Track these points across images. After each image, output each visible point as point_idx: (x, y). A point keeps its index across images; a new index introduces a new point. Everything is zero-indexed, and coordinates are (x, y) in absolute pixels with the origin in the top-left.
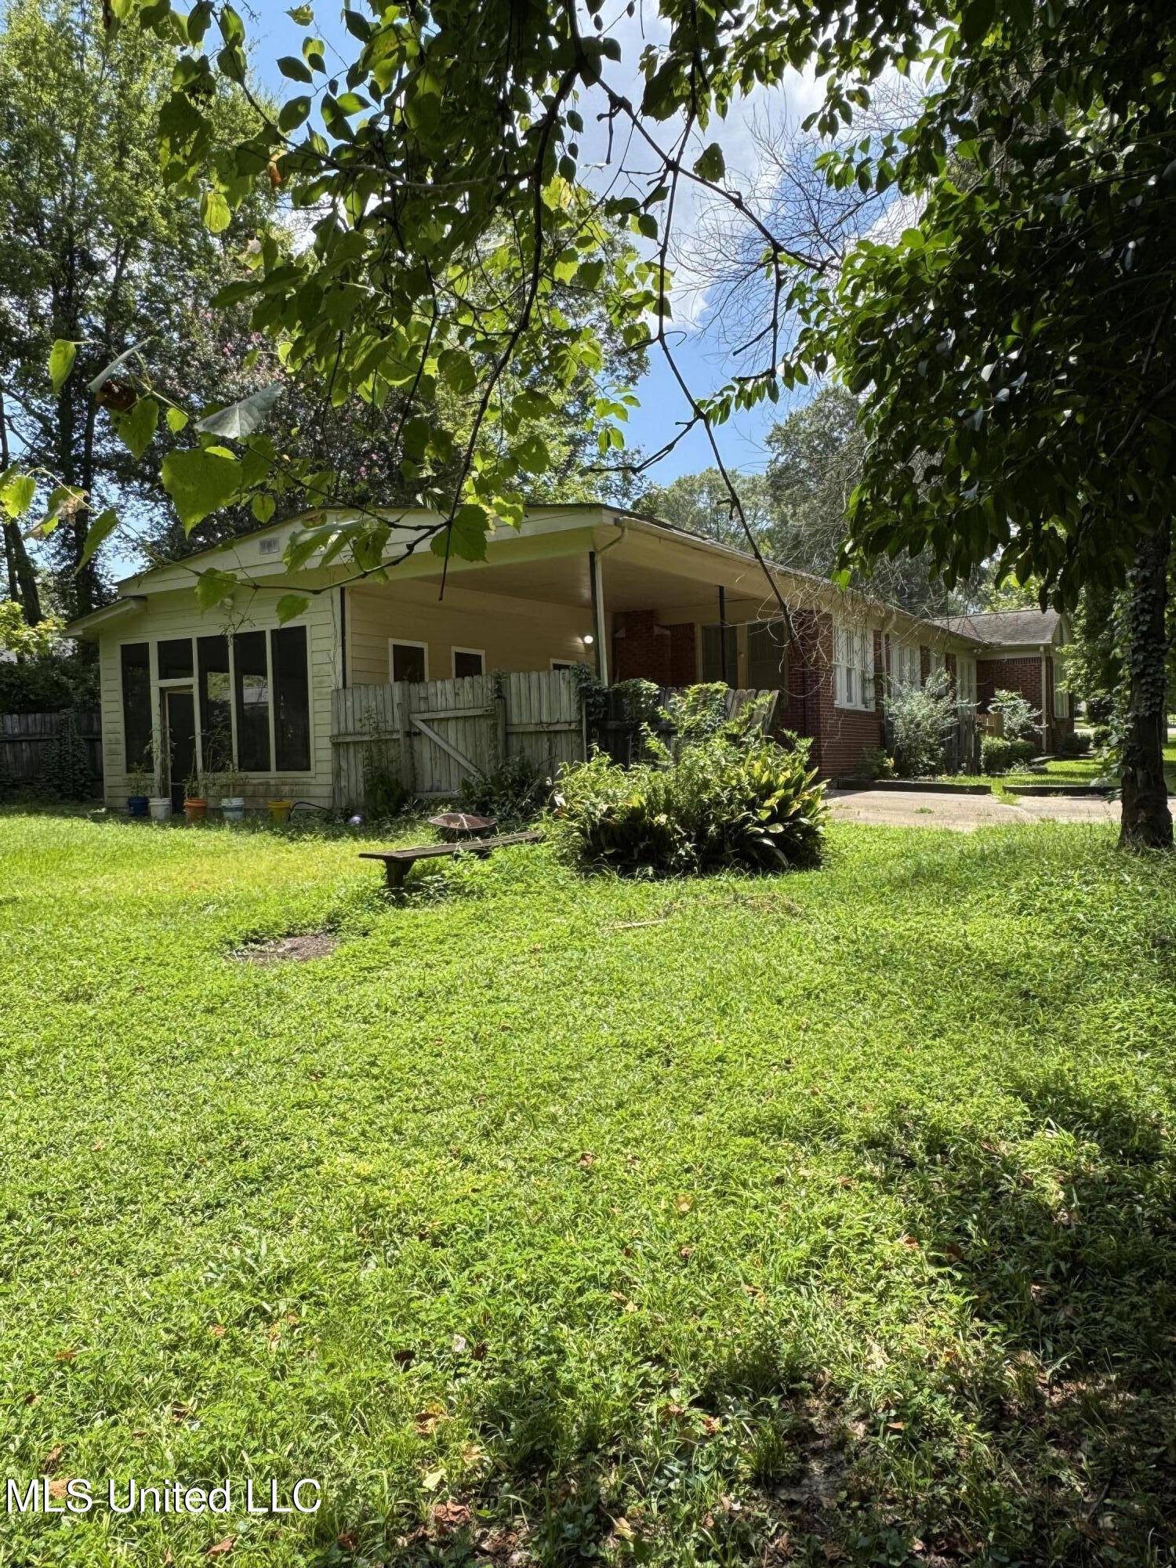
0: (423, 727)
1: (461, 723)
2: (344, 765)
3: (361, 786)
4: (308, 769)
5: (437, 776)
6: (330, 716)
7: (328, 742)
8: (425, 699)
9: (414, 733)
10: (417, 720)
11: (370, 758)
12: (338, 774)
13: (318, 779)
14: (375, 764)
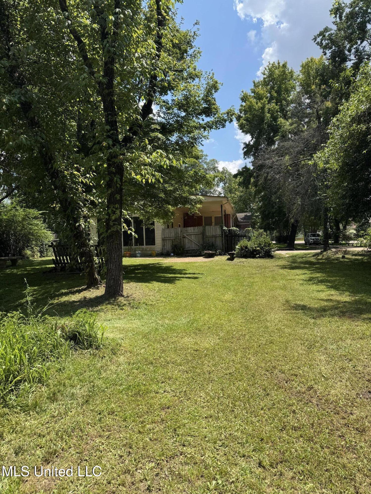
0: (186, 236)
1: (195, 235)
2: (165, 244)
3: (170, 248)
4: (155, 245)
5: (189, 245)
6: (161, 234)
7: (161, 239)
8: (187, 231)
9: (184, 237)
10: (185, 235)
11: (173, 242)
12: (164, 246)
13: (158, 247)
14: (174, 243)
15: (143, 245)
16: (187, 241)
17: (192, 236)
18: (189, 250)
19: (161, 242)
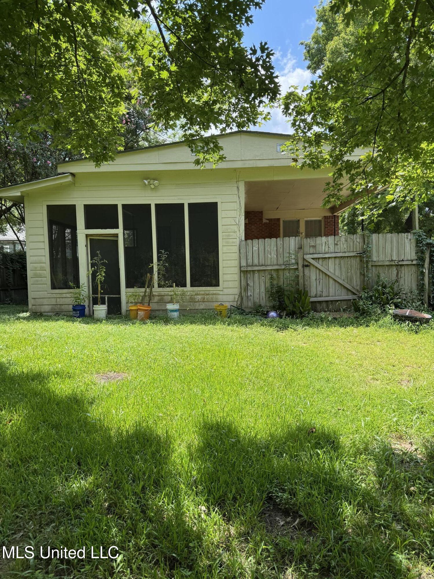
0: (313, 262)
1: (337, 261)
2: (251, 283)
4: (217, 285)
5: (320, 288)
6: (236, 256)
7: (237, 270)
8: (314, 247)
9: (307, 265)
10: (308, 257)
11: (272, 278)
12: (244, 288)
13: (226, 291)
14: (275, 282)
15: (185, 285)
16: (312, 275)
17: (331, 262)
18: (320, 302)
19: (236, 277)
